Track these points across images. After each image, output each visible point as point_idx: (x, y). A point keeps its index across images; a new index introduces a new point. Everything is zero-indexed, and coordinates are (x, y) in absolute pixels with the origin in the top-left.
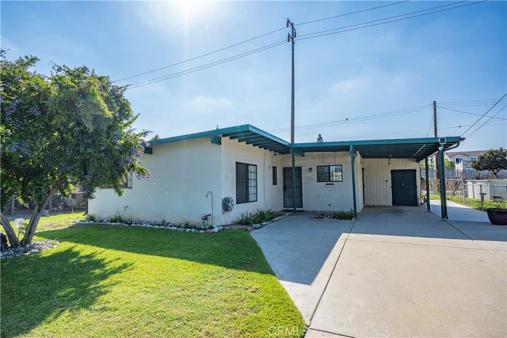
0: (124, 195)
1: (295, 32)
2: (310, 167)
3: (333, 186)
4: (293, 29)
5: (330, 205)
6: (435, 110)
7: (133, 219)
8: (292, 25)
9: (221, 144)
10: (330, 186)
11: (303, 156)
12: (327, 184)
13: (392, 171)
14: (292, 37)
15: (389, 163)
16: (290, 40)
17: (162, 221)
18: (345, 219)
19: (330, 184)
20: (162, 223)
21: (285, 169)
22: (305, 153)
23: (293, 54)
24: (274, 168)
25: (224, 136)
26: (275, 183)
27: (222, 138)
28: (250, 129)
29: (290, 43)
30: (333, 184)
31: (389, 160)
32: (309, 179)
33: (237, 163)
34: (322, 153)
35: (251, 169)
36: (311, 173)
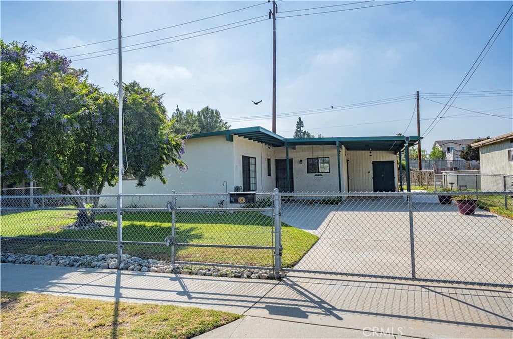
1: (276, 7)
2: (300, 160)
3: (321, 176)
4: (274, 3)
6: (418, 100)
9: (233, 141)
11: (294, 149)
12: (316, 175)
13: (374, 163)
14: (273, 14)
15: (370, 156)
16: (272, 16)
18: (333, 204)
19: (318, 175)
21: (277, 161)
22: (296, 146)
23: (274, 32)
24: (269, 160)
26: (269, 174)
27: (234, 136)
28: (260, 130)
29: (272, 20)
31: (370, 153)
32: (300, 169)
33: (243, 156)
34: (311, 146)
35: (252, 161)
36: (301, 165)
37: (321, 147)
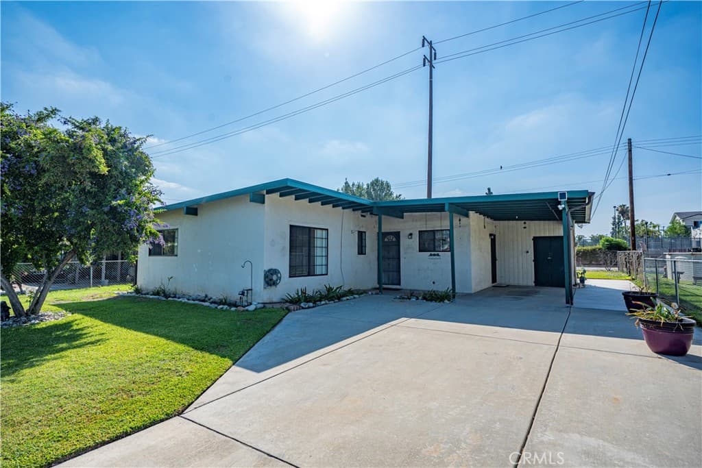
1: (435, 54)
2: (411, 232)
3: (438, 257)
4: (431, 48)
5: (434, 283)
6: (630, 151)
7: (178, 292)
8: (430, 43)
9: (263, 203)
10: (434, 257)
11: (402, 217)
12: (431, 255)
13: (535, 239)
14: (429, 61)
15: (525, 228)
16: (427, 63)
17: (204, 296)
19: (434, 255)
21: (380, 235)
22: (405, 214)
23: (431, 82)
25: (269, 192)
27: (266, 196)
28: (289, 184)
29: (428, 67)
30: (438, 255)
31: (525, 223)
32: (409, 248)
33: (291, 227)
34: (424, 213)
35: (318, 234)
36: (411, 240)
37: (439, 213)
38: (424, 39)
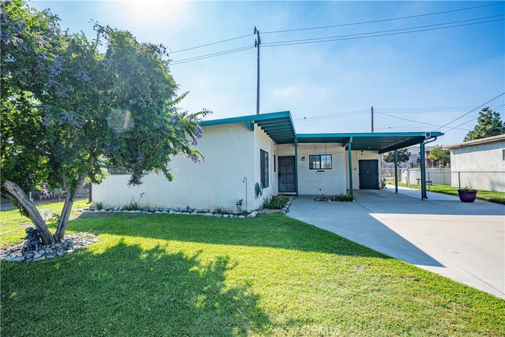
0: (174, 180)
2: (304, 156)
3: (323, 173)
4: (259, 37)
5: (320, 190)
6: (372, 114)
8: (258, 32)
9: (253, 130)
10: (321, 173)
12: (318, 171)
13: (360, 161)
14: (258, 44)
16: (257, 46)
17: (186, 207)
18: (347, 201)
19: (321, 171)
20: (186, 210)
21: (279, 157)
22: (299, 144)
23: (259, 58)
24: (275, 156)
25: (256, 122)
26: (275, 171)
27: (255, 125)
29: (257, 48)
30: (323, 171)
31: (362, 152)
32: (302, 166)
33: (261, 150)
34: (314, 144)
35: (266, 156)
36: (303, 162)
37: (324, 144)
38: (255, 29)
